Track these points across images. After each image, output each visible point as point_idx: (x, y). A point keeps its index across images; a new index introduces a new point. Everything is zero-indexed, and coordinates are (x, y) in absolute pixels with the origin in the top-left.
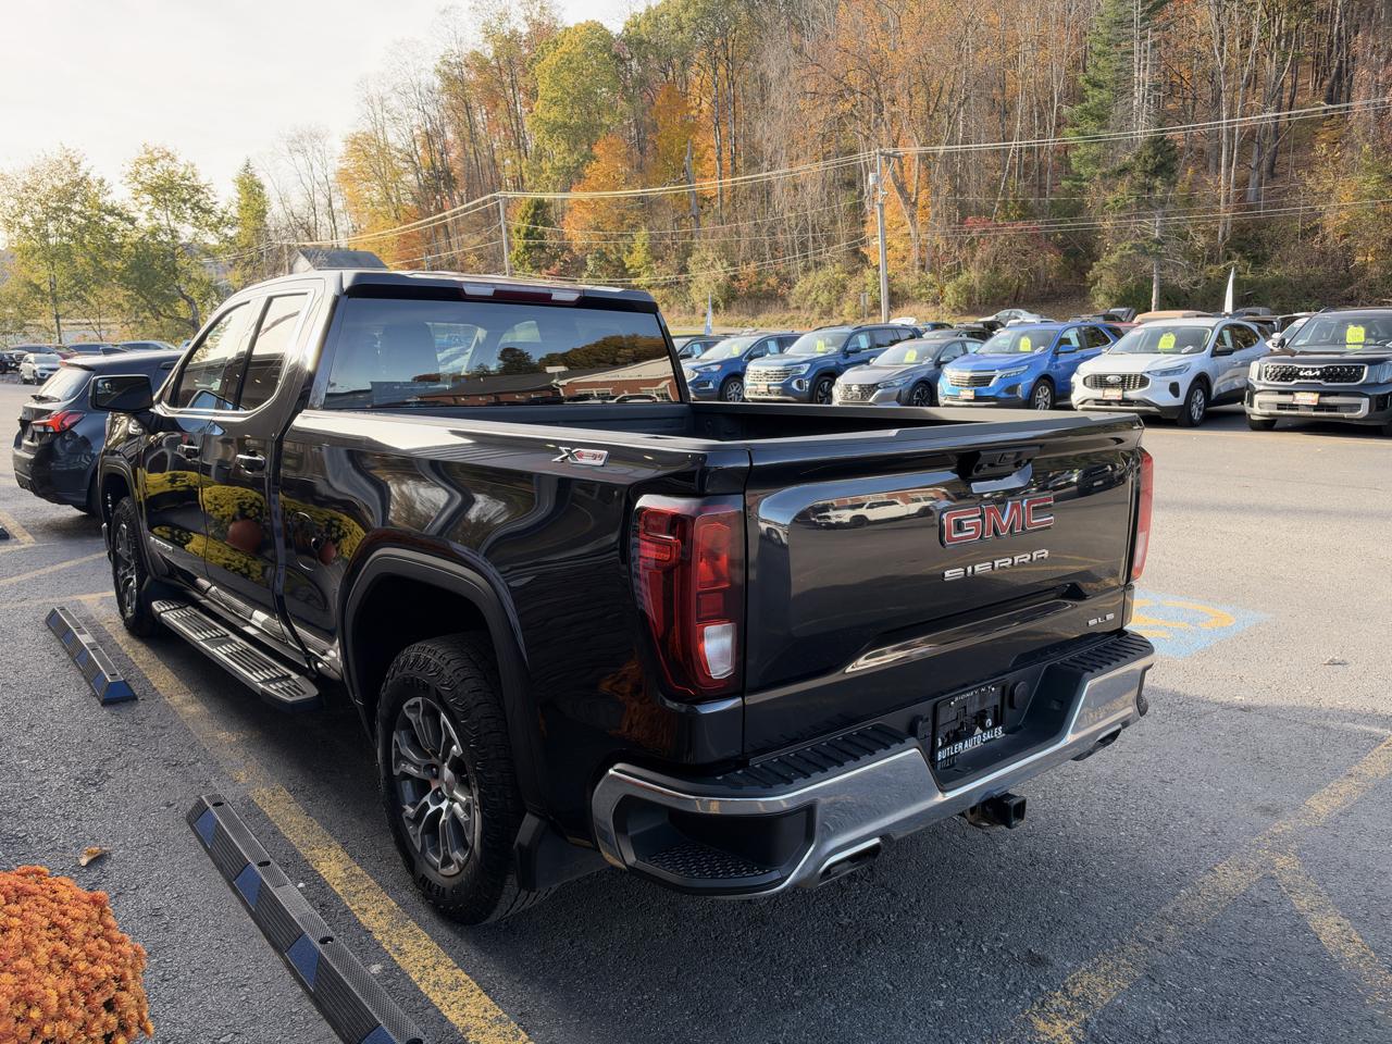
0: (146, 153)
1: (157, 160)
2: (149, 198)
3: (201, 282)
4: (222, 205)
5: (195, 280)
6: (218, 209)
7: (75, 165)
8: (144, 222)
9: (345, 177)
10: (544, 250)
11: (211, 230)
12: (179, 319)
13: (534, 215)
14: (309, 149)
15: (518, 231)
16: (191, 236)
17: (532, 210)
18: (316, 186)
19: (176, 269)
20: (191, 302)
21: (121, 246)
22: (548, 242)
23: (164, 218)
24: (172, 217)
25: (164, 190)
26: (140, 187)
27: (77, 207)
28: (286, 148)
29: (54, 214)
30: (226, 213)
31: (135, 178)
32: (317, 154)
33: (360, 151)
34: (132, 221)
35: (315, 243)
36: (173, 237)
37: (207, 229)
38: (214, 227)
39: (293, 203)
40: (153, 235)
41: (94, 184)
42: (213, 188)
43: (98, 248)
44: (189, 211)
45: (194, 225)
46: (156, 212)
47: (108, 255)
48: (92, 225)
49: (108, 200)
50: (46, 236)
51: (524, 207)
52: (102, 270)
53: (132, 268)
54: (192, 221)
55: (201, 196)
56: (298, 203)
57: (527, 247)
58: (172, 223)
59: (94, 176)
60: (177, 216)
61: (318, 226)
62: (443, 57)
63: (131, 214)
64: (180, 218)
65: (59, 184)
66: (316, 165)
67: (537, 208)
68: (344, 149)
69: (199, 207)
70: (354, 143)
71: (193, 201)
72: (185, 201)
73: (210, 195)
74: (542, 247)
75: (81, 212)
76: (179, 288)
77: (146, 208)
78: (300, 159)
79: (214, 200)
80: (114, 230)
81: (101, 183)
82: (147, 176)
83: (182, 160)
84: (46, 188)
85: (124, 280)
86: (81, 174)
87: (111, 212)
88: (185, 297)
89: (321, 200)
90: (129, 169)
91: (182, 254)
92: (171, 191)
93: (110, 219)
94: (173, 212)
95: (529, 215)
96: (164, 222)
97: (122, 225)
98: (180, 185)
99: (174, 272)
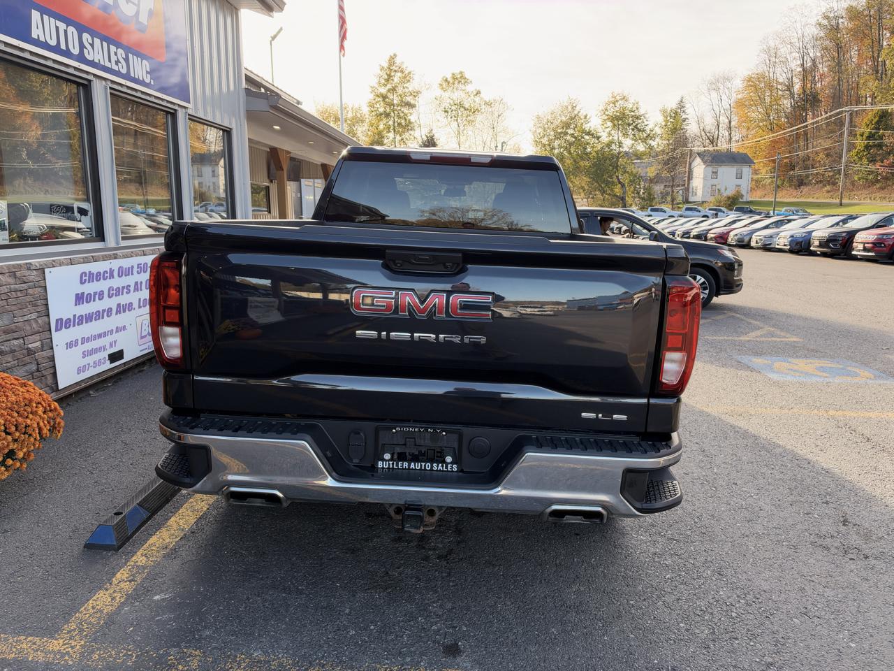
0: (612, 97)
1: (617, 101)
2: (609, 124)
3: (631, 174)
4: (651, 126)
5: (628, 172)
6: (647, 129)
7: (573, 108)
8: (605, 138)
9: (740, 104)
10: (881, 148)
11: (642, 142)
12: (615, 195)
13: (878, 123)
14: (722, 87)
15: (862, 135)
16: (630, 145)
17: (877, 119)
18: (722, 111)
19: (617, 166)
20: (623, 185)
21: (591, 153)
22: (886, 141)
23: (617, 135)
24: (620, 134)
25: (618, 119)
26: (606, 118)
27: (571, 131)
28: (706, 89)
29: (558, 136)
30: (652, 131)
31: (604, 113)
32: (726, 90)
33: (752, 86)
34: (598, 138)
35: (715, 148)
36: (620, 146)
37: (640, 141)
38: (644, 140)
39: (706, 123)
40: (609, 145)
41: (582, 117)
42: (647, 116)
43: (578, 155)
44: (631, 131)
45: (633, 139)
46: (613, 132)
47: (582, 159)
48: (578, 142)
49: (587, 127)
50: (553, 148)
51: (870, 116)
52: (577, 167)
53: (594, 165)
54: (632, 136)
55: (640, 121)
56: (709, 123)
57: (867, 147)
58: (620, 138)
59: (582, 114)
60: (624, 134)
61: (720, 138)
62: (824, 13)
63: (599, 134)
64: (625, 135)
65: (564, 119)
66: (724, 97)
67: (881, 117)
68: (741, 86)
69: (637, 128)
70: (749, 81)
71: (634, 124)
72: (629, 125)
73: (645, 120)
74: (880, 146)
75: (573, 134)
76: (618, 177)
77: (608, 130)
78: (714, 95)
79: (646, 123)
80: (588, 144)
81: (585, 117)
82: (612, 111)
83: (632, 100)
84: (557, 123)
85: (588, 173)
86: (576, 112)
87: (589, 133)
88: (620, 183)
89: (724, 120)
90: (602, 108)
91: (623, 157)
92: (624, 119)
93: (587, 137)
94: (622, 132)
95: (873, 123)
96: (616, 138)
97: (593, 141)
98: (628, 115)
99: (617, 167)
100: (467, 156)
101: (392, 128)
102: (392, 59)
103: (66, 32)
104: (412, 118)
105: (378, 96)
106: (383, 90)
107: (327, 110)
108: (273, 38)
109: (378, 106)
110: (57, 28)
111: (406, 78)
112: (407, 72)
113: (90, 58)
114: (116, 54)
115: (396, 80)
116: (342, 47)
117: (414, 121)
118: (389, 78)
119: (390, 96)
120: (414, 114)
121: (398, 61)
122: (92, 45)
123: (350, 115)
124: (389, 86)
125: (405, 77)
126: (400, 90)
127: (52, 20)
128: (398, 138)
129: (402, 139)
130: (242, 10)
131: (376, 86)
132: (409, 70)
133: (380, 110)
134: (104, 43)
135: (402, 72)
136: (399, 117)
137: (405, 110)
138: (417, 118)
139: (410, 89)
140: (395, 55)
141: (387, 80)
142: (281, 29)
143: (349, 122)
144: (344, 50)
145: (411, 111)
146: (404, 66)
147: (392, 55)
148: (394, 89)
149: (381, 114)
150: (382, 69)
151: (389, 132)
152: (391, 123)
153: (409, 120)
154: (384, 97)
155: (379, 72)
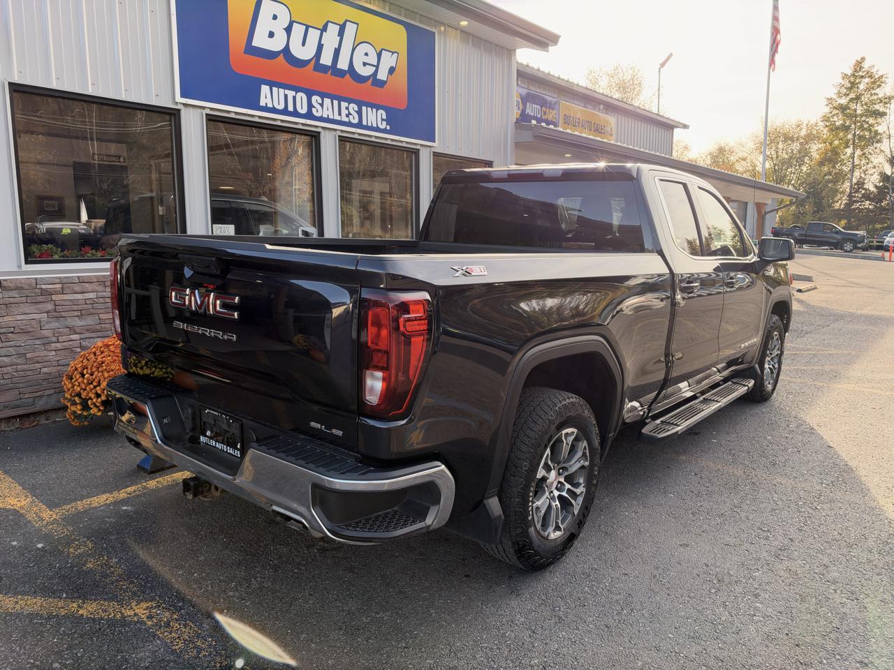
100: (540, 171)
101: (851, 142)
102: (859, 65)
103: (294, 98)
104: (880, 129)
105: (835, 108)
106: (843, 101)
107: (776, 129)
108: (662, 65)
109: (835, 118)
110: (286, 96)
111: (877, 82)
112: (877, 77)
113: (318, 115)
114: (347, 108)
115: (862, 87)
116: (772, 62)
117: (882, 132)
118: (853, 85)
119: (853, 106)
120: (883, 124)
121: (866, 65)
122: (322, 105)
123: (803, 133)
124: (852, 95)
125: (874, 83)
126: (865, 99)
127: (281, 90)
128: (858, 152)
129: (864, 154)
130: (517, 50)
131: (835, 97)
132: (880, 73)
133: (837, 124)
134: (334, 101)
135: (871, 77)
136: (862, 128)
137: (871, 121)
138: (885, 129)
139: (881, 96)
140: (863, 59)
141: (850, 89)
142: (671, 55)
143: (802, 141)
144: (774, 65)
145: (879, 120)
146: (874, 70)
147: (859, 59)
148: (858, 98)
149: (837, 128)
150: (845, 76)
151: (847, 147)
152: (850, 136)
153: (877, 131)
154: (843, 108)
155: (841, 81)
